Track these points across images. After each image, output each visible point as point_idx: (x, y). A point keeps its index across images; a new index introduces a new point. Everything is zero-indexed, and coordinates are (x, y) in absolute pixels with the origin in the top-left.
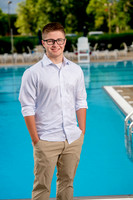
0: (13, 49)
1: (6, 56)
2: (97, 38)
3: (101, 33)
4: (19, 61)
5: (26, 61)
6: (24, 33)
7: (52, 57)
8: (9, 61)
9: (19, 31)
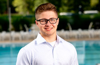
0: (11, 27)
1: (4, 34)
2: (92, 17)
3: (96, 12)
4: (17, 39)
5: (23, 39)
6: (21, 11)
7: (45, 35)
8: (7, 39)
9: (17, 10)
